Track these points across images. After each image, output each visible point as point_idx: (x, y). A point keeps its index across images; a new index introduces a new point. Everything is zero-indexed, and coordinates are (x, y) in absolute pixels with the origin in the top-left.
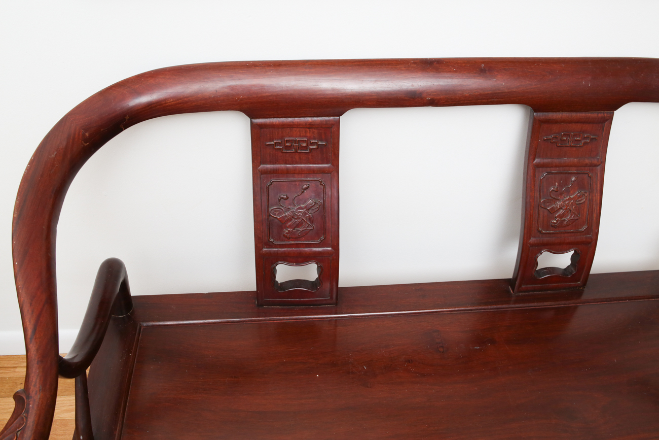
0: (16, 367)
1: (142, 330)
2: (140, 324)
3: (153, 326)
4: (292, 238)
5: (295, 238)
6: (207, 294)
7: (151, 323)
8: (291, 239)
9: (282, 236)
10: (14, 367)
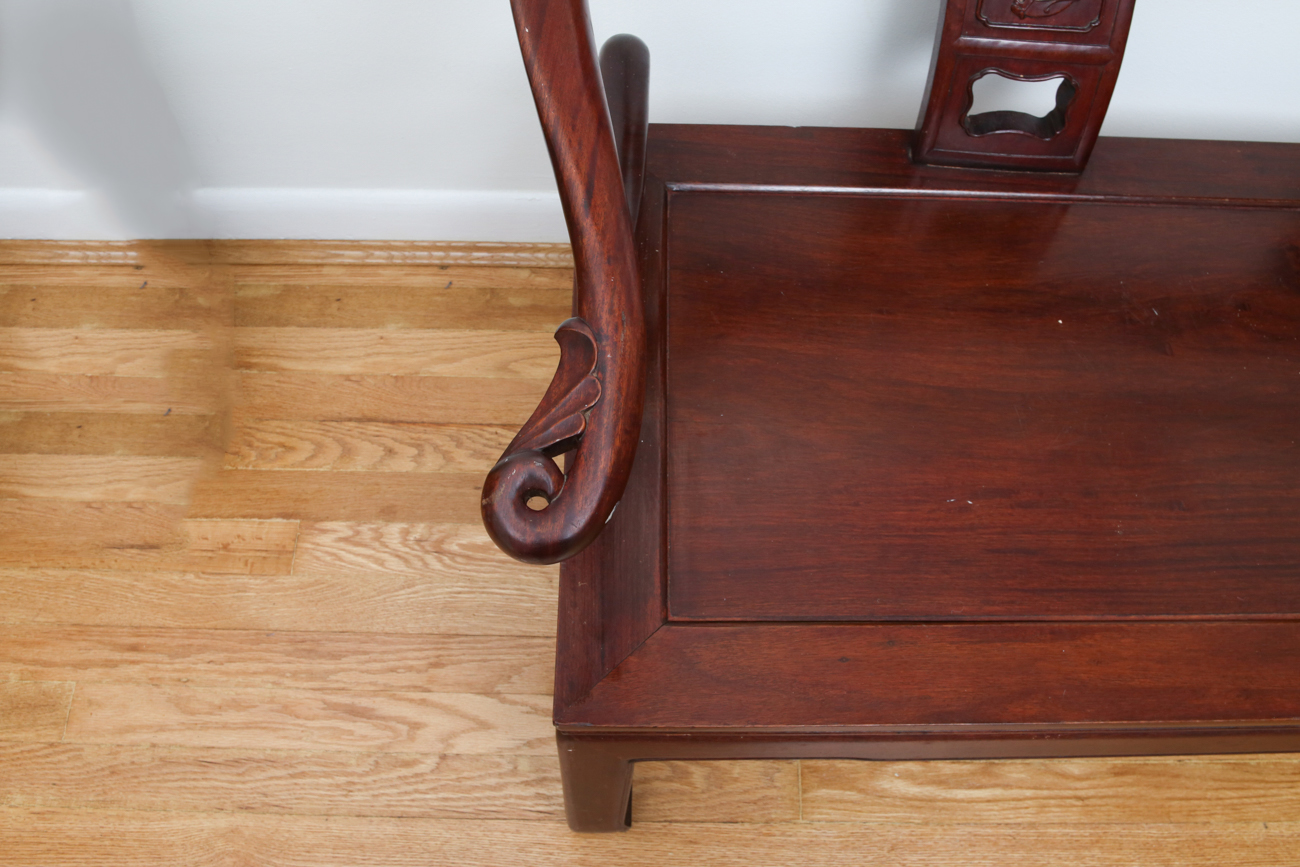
0: (322, 265)
1: (669, 199)
2: (665, 187)
3: (692, 192)
4: (1031, 17)
5: (1040, 17)
6: (798, 128)
7: (688, 186)
8: (1027, 19)
9: (1008, 10)
10: (317, 265)
